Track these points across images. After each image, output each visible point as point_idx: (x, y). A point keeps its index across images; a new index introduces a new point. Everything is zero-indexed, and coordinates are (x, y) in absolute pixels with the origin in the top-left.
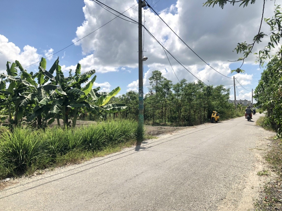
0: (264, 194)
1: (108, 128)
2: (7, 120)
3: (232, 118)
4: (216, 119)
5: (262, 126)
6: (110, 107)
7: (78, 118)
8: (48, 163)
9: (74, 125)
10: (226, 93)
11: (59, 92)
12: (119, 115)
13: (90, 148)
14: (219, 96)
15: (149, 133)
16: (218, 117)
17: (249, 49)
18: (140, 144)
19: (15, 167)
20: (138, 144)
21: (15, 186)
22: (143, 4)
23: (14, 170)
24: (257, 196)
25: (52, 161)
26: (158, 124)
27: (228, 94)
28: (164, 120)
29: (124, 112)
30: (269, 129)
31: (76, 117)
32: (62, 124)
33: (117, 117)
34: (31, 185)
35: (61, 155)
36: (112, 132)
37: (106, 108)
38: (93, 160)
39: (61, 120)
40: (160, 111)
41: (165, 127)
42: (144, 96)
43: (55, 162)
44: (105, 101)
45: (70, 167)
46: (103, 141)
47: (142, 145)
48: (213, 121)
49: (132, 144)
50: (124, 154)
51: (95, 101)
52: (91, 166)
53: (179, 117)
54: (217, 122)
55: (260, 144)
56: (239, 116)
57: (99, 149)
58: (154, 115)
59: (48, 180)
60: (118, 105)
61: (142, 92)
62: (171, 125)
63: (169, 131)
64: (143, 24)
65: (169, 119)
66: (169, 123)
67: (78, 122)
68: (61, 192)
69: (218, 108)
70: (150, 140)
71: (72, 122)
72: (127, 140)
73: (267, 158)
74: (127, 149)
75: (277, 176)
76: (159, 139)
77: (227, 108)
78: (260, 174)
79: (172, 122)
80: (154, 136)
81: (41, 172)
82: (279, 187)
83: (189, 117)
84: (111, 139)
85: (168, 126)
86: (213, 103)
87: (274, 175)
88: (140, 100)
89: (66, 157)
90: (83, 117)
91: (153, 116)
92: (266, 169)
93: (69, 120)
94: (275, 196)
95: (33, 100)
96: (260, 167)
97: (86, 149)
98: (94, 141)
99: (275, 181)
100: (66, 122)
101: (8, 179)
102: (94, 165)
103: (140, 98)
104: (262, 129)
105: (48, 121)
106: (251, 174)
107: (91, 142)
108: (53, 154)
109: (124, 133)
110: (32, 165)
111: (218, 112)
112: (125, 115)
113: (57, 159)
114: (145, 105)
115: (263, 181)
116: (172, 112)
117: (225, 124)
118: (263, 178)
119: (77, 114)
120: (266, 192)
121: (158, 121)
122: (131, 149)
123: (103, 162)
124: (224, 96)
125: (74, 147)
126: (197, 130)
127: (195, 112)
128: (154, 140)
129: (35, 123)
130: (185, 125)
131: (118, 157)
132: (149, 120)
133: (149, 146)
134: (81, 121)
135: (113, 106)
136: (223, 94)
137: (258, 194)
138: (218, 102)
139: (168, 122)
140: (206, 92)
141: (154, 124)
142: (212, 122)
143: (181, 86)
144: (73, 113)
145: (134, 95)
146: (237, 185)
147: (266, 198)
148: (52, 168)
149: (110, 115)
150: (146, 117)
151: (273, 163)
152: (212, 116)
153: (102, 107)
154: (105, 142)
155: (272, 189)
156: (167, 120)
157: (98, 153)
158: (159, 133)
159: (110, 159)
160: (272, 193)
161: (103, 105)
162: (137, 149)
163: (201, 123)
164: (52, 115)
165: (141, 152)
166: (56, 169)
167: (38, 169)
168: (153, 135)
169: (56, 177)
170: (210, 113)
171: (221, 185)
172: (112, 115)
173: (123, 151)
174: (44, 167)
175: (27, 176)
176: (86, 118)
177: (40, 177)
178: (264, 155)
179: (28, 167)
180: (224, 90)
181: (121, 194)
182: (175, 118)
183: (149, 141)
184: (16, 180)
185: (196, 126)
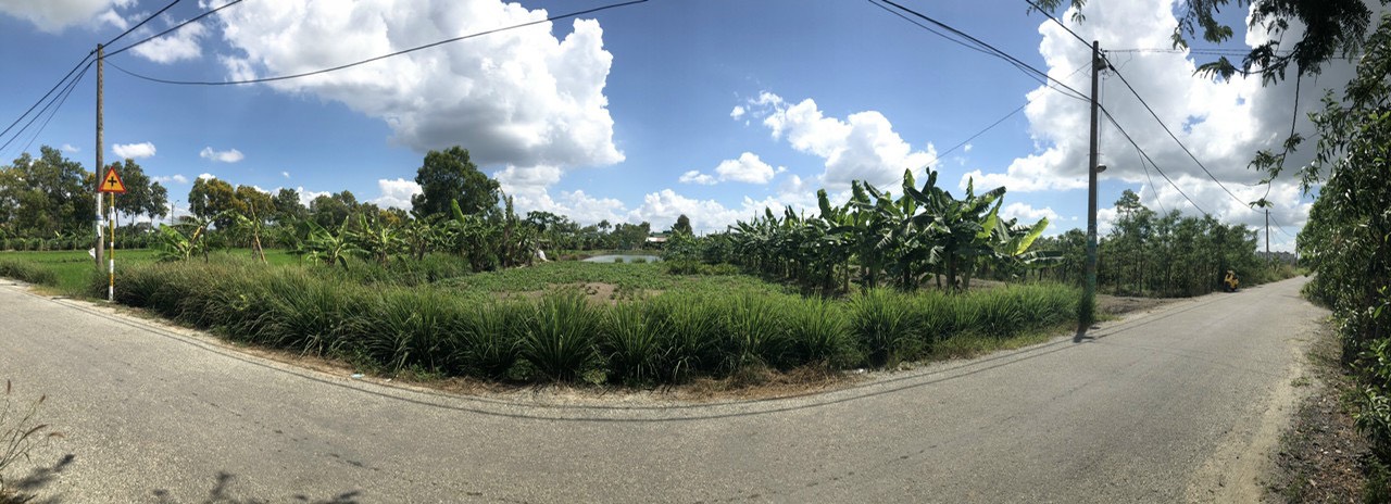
0: (1299, 419)
1: (1027, 296)
2: (857, 274)
3: (1261, 283)
4: (1233, 286)
5: (1309, 299)
6: (1032, 257)
7: (973, 274)
8: (919, 352)
9: (966, 285)
10: (1251, 238)
11: (940, 227)
12: (1051, 273)
13: (990, 332)
14: (1239, 244)
15: (1107, 311)
16: (1237, 282)
17: (1278, 163)
18: (1085, 331)
19: (872, 352)
20: (1082, 330)
21: (870, 382)
22: (1100, 65)
23: (870, 356)
24: (1286, 424)
25: (927, 348)
26: (1125, 293)
27: (1255, 240)
28: (1138, 286)
29: (1059, 268)
30: (1319, 304)
31: (970, 273)
32: (944, 284)
33: (1045, 276)
34: (892, 386)
35: (942, 339)
36: (1033, 305)
37: (1025, 259)
38: (995, 354)
39: (943, 278)
40: (1131, 268)
41: (1139, 299)
42: (1098, 238)
43: (930, 351)
44: (1022, 247)
45: (957, 363)
46: (1015, 320)
47: (1088, 333)
48: (1227, 288)
49: (1070, 329)
50: (1053, 348)
51: (1004, 244)
52: (991, 364)
53: (1167, 279)
54: (1233, 291)
55: (1303, 331)
56: (1273, 281)
57: (1008, 335)
58: (1118, 276)
59: (919, 380)
60: (1047, 254)
61: (1095, 232)
62: (1151, 296)
63: (1146, 307)
64: (1099, 102)
65: (1147, 283)
66: (1148, 292)
67: (972, 281)
68: (941, 406)
69: (1236, 265)
70: (1107, 322)
71: (961, 281)
72: (1062, 321)
73: (1311, 355)
74: (1060, 338)
75: (1323, 386)
76: (1123, 321)
77: (1252, 264)
78: (1295, 384)
79: (1153, 289)
80: (1116, 316)
81: (908, 365)
82: (1323, 405)
83: (1185, 281)
84: (1031, 318)
85: (1146, 296)
86: (1229, 256)
87: (1318, 384)
88: (1089, 246)
89: (949, 343)
90: (983, 273)
91: (1116, 278)
92: (1307, 374)
93: (957, 278)
94: (1315, 422)
95: (896, 240)
96: (1297, 372)
97: (984, 332)
98: (1001, 318)
99: (1318, 395)
100: (952, 281)
101: (861, 370)
102: (998, 362)
103: (1090, 242)
104: (1308, 304)
105: (921, 278)
106: (1282, 383)
107: (993, 320)
108: (928, 337)
109: (1056, 307)
110: (896, 352)
111: (1237, 273)
112: (1062, 274)
113: (935, 346)
114: (1101, 257)
115: (1299, 395)
116: (1155, 272)
117: (1248, 294)
118: (1299, 390)
119: (971, 267)
120: (1302, 416)
121: (1126, 287)
122: (1068, 338)
123: (1013, 358)
124: (1248, 243)
125: (964, 327)
126: (1198, 304)
127: (1196, 271)
128: (1114, 323)
129: (900, 280)
130: (1177, 296)
131: (1042, 351)
132: (1108, 285)
133: (1102, 333)
134: (978, 280)
135: (1038, 254)
136: (1246, 239)
137: (1288, 419)
138: (1237, 255)
139: (1147, 289)
140: (1215, 236)
141: (1119, 293)
142: (1226, 291)
143: (1172, 222)
144: (965, 266)
145: (1080, 237)
146: (1254, 405)
147: (1300, 426)
148: (926, 361)
149: (1033, 273)
150: (1103, 280)
151: (1319, 364)
152: (1226, 280)
153: (1017, 257)
154: (1019, 321)
155: (1311, 409)
156: (1144, 285)
157: (1007, 343)
158: (1125, 311)
159: (1027, 354)
160: (1310, 416)
161: (1019, 253)
162: (1077, 340)
163: (1206, 292)
164: (928, 267)
165: (1085, 345)
166: (933, 363)
167: (904, 360)
168: (1114, 313)
169: (931, 377)
170: (1223, 274)
171: (1228, 407)
172: (1036, 272)
173: (1052, 342)
174: (912, 358)
175: (887, 369)
176: (988, 275)
177: (907, 374)
178: (1306, 350)
179: (889, 354)
180: (1248, 232)
181: (1043, 422)
182: (1160, 283)
183: (1104, 325)
184: (873, 374)
185: (1195, 298)
